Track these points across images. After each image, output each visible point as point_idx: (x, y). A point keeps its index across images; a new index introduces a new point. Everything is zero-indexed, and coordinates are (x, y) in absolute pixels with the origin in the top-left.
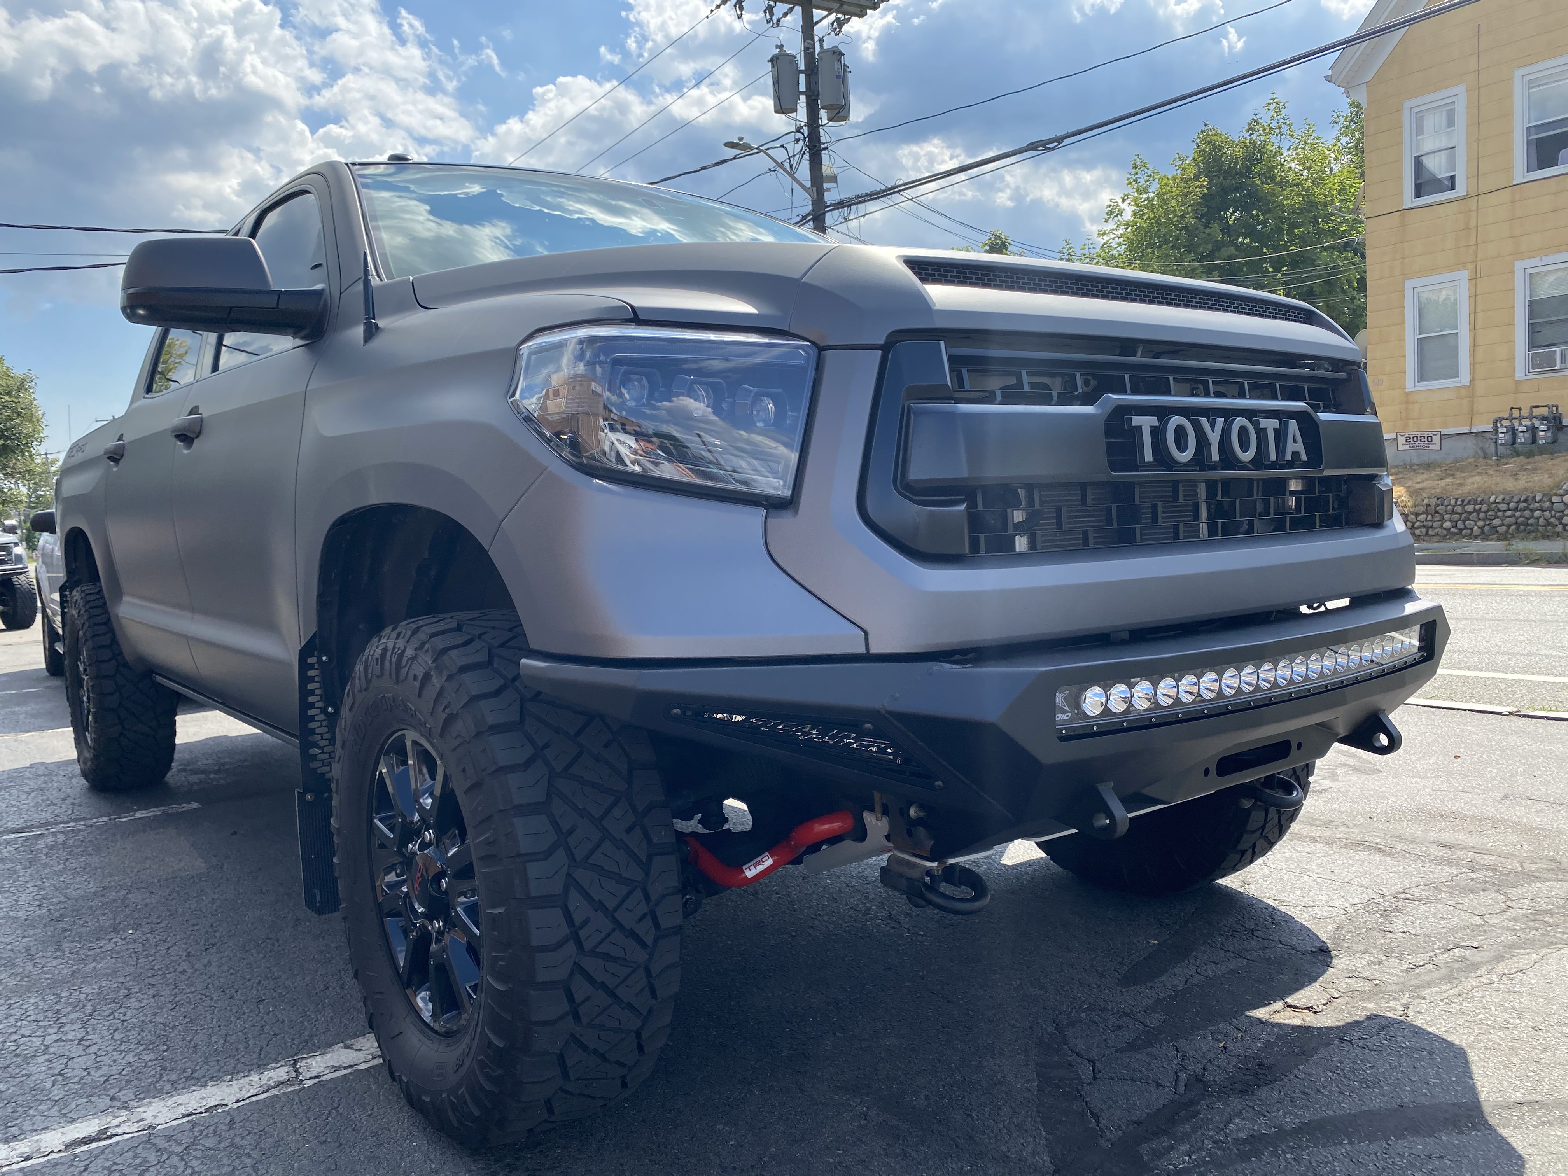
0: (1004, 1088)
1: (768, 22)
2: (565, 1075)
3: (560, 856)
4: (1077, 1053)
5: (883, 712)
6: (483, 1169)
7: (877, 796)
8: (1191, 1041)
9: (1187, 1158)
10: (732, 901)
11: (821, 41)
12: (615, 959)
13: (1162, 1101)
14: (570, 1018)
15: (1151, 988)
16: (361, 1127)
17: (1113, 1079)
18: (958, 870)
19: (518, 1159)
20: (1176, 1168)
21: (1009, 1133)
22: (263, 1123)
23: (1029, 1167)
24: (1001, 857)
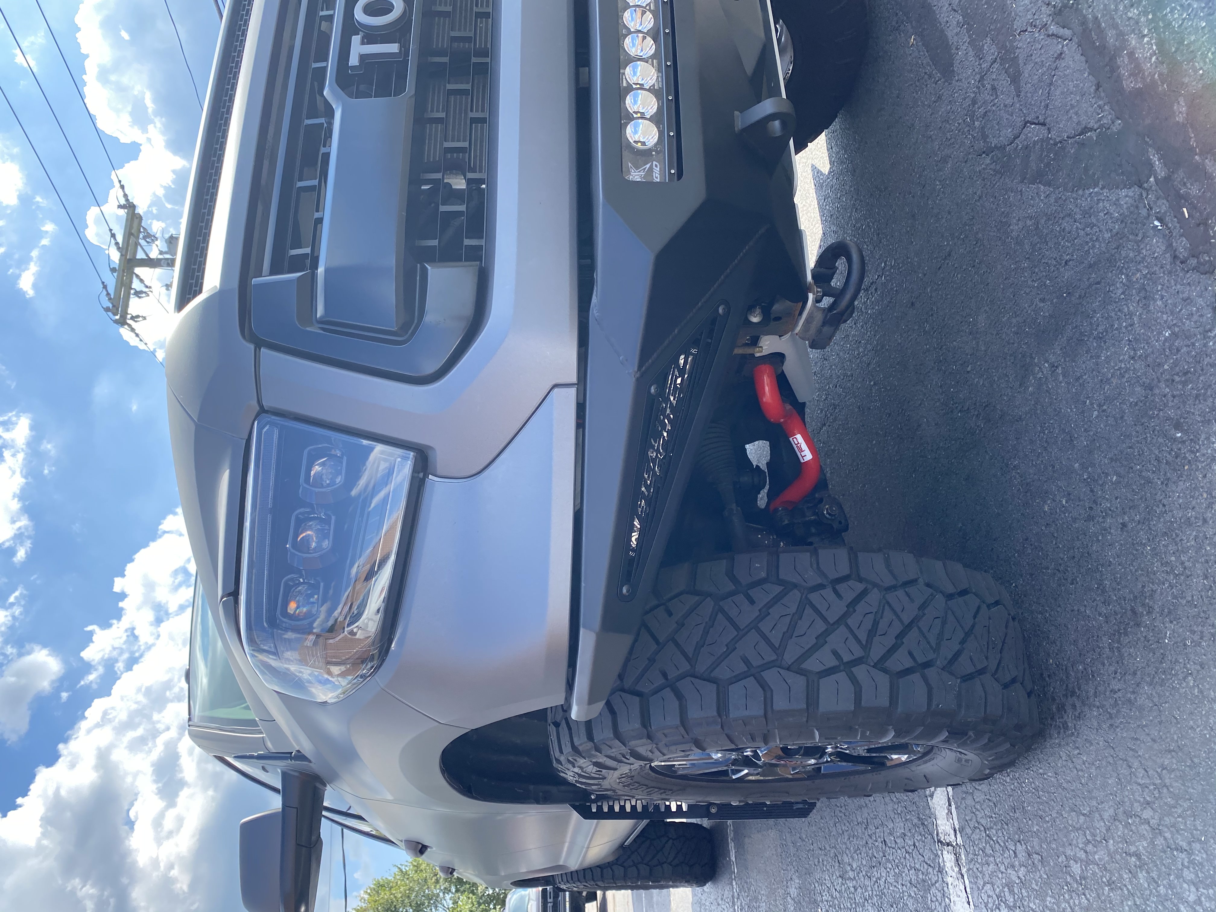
0: (1043, 221)
1: (148, 295)
2: (981, 672)
3: (770, 676)
4: (1015, 139)
5: (638, 375)
6: (1059, 733)
7: (738, 351)
8: (1016, 15)
9: (1146, 39)
10: (838, 428)
11: (161, 253)
12: (876, 624)
13: (1078, 57)
14: (928, 671)
15: (957, 49)
16: (1005, 817)
17: (1047, 105)
18: (819, 269)
19: (1054, 699)
20: (1155, 54)
21: (1092, 226)
22: (991, 893)
23: (1131, 213)
24: (822, 174)
